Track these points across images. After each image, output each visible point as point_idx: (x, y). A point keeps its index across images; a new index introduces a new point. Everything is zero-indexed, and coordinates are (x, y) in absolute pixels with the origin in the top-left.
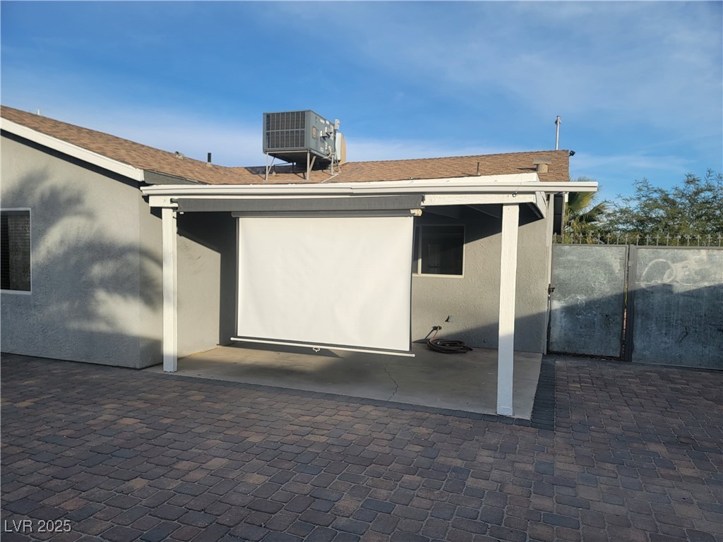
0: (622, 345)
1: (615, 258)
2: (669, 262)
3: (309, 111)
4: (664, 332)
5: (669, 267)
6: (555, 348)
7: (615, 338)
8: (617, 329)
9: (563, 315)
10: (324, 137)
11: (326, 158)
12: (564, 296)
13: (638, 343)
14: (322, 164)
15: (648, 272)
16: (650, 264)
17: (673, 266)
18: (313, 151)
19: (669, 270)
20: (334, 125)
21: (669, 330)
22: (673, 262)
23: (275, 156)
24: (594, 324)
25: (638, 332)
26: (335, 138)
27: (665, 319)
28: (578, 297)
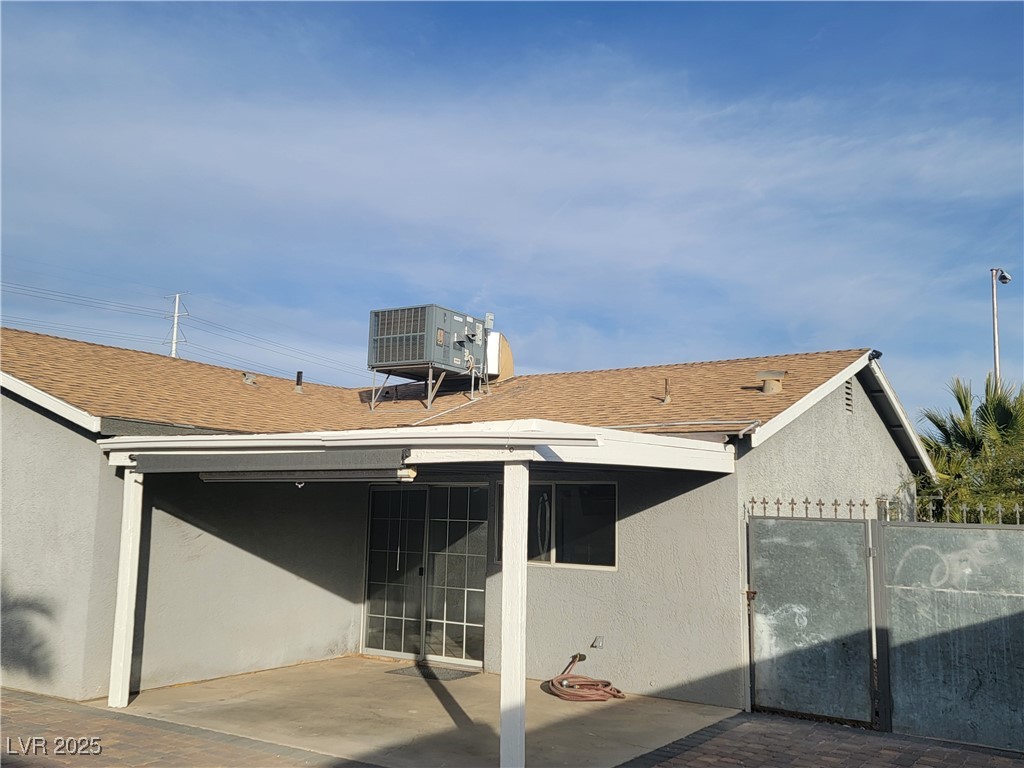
0: (873, 700)
1: (850, 543)
2: (938, 552)
3: (432, 305)
4: (941, 678)
5: (938, 560)
6: (764, 701)
7: (860, 687)
8: (863, 670)
9: (773, 641)
10: (461, 343)
11: (466, 372)
12: (774, 607)
13: (900, 698)
14: (456, 384)
15: (903, 567)
16: (907, 554)
17: (944, 558)
18: (437, 365)
19: (938, 566)
20: (483, 323)
21: (950, 675)
22: (944, 551)
23: (389, 372)
24: (824, 658)
25: (898, 678)
26: (485, 342)
27: (940, 654)
28: (795, 610)
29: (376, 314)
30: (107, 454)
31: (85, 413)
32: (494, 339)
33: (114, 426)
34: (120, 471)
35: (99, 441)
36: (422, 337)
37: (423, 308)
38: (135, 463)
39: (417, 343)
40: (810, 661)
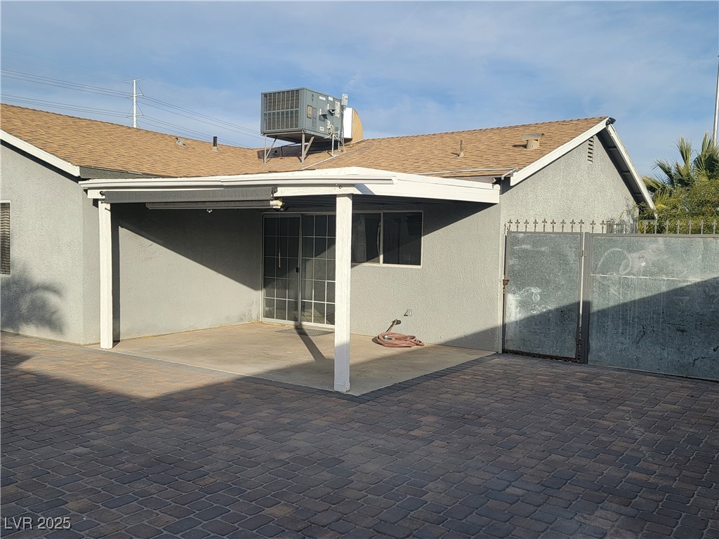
0: (578, 345)
1: (570, 248)
2: (625, 253)
3: (303, 89)
4: (620, 331)
5: (625, 258)
6: (510, 347)
7: (570, 337)
8: (573, 327)
9: (518, 310)
10: (325, 116)
11: (328, 137)
12: (519, 289)
13: (594, 343)
14: (322, 145)
15: (603, 263)
16: (606, 254)
17: (629, 256)
18: (307, 132)
19: (625, 261)
20: (340, 101)
21: (626, 329)
22: (629, 252)
23: (276, 137)
24: (549, 320)
25: (594, 331)
26: (342, 115)
27: (621, 316)
28: (533, 291)
29: (265, 95)
30: (86, 191)
31: (69, 164)
32: (348, 113)
33: (88, 172)
34: (95, 202)
35: (80, 182)
36: (297, 112)
37: (297, 91)
38: (104, 197)
39: (294, 116)
40: (540, 322)
